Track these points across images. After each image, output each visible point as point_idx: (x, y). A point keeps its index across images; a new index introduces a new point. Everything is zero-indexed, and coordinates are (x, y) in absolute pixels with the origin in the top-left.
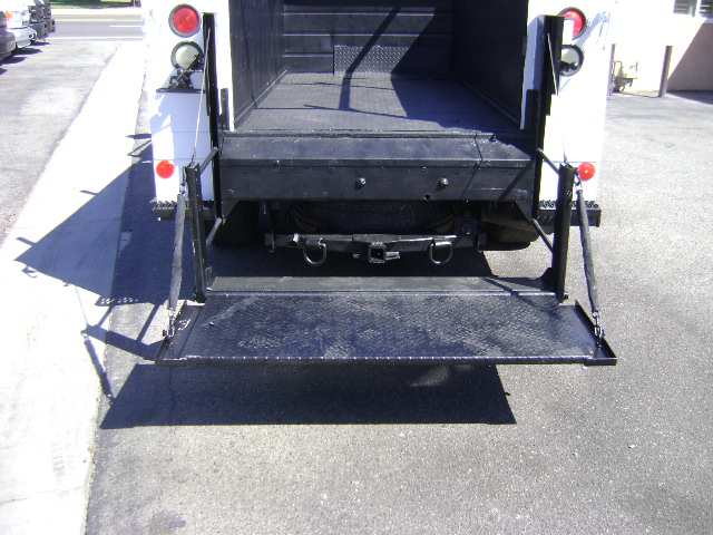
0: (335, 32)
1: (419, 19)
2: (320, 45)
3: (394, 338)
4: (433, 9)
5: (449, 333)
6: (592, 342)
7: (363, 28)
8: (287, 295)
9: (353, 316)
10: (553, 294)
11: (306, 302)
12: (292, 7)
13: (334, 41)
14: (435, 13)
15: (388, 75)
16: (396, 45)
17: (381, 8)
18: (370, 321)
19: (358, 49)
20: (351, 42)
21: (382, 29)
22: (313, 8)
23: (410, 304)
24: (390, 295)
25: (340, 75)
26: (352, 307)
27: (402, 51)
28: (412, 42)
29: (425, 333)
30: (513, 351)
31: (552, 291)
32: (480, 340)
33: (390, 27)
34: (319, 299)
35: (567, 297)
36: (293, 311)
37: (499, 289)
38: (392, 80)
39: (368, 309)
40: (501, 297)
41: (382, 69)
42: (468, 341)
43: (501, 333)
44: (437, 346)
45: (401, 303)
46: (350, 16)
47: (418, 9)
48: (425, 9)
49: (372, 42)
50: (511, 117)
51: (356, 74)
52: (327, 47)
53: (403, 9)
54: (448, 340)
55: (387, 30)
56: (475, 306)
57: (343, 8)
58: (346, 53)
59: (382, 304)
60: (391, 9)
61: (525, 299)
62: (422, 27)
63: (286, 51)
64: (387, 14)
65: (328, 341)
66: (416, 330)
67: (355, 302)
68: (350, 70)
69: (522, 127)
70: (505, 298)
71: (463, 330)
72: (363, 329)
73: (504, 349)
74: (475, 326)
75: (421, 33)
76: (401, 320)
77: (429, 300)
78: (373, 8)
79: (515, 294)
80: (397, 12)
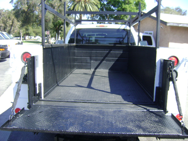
0: (91, 57)
1: (118, 53)
2: (86, 61)
3: (99, 125)
4: (122, 50)
5: (121, 123)
6: (180, 129)
7: (100, 56)
8: (62, 108)
9: (84, 116)
10: (162, 110)
11: (67, 110)
12: (78, 49)
13: (91, 59)
14: (123, 51)
15: (107, 71)
16: (110, 61)
17: (106, 50)
18: (91, 118)
19: (98, 62)
20: (96, 60)
21: (106, 56)
22: (85, 49)
23: (107, 112)
24: (100, 109)
25: (93, 70)
26: (85, 113)
27: (112, 63)
28: (116, 60)
29: (111, 123)
30: (148, 131)
31: (162, 109)
32: (134, 126)
33: (109, 56)
34: (73, 109)
35: (167, 112)
36: (62, 113)
37: (141, 108)
38: (109, 73)
39: (91, 114)
40: (143, 111)
41: (106, 69)
42: (129, 127)
43: (143, 124)
44: (116, 128)
45: (104, 112)
46: (96, 52)
47: (118, 50)
48: (119, 50)
49: (103, 60)
50: (150, 96)
51: (98, 70)
52: (89, 61)
53: (113, 50)
54: (121, 126)
55: (108, 56)
56: (132, 114)
57: (94, 50)
58: (94, 63)
59: (97, 112)
60: (109, 50)
61: (152, 112)
62: (119, 56)
63: (76, 62)
64: (108, 52)
65: (72, 124)
66: (108, 122)
67: (86, 111)
68: (96, 69)
69: (154, 100)
70: (144, 111)
71: (127, 122)
72: (87, 120)
73: (144, 130)
74: (132, 121)
75: (118, 58)
76: (103, 118)
77: (115, 112)
78: (103, 50)
79: (148, 110)
80: (111, 51)
